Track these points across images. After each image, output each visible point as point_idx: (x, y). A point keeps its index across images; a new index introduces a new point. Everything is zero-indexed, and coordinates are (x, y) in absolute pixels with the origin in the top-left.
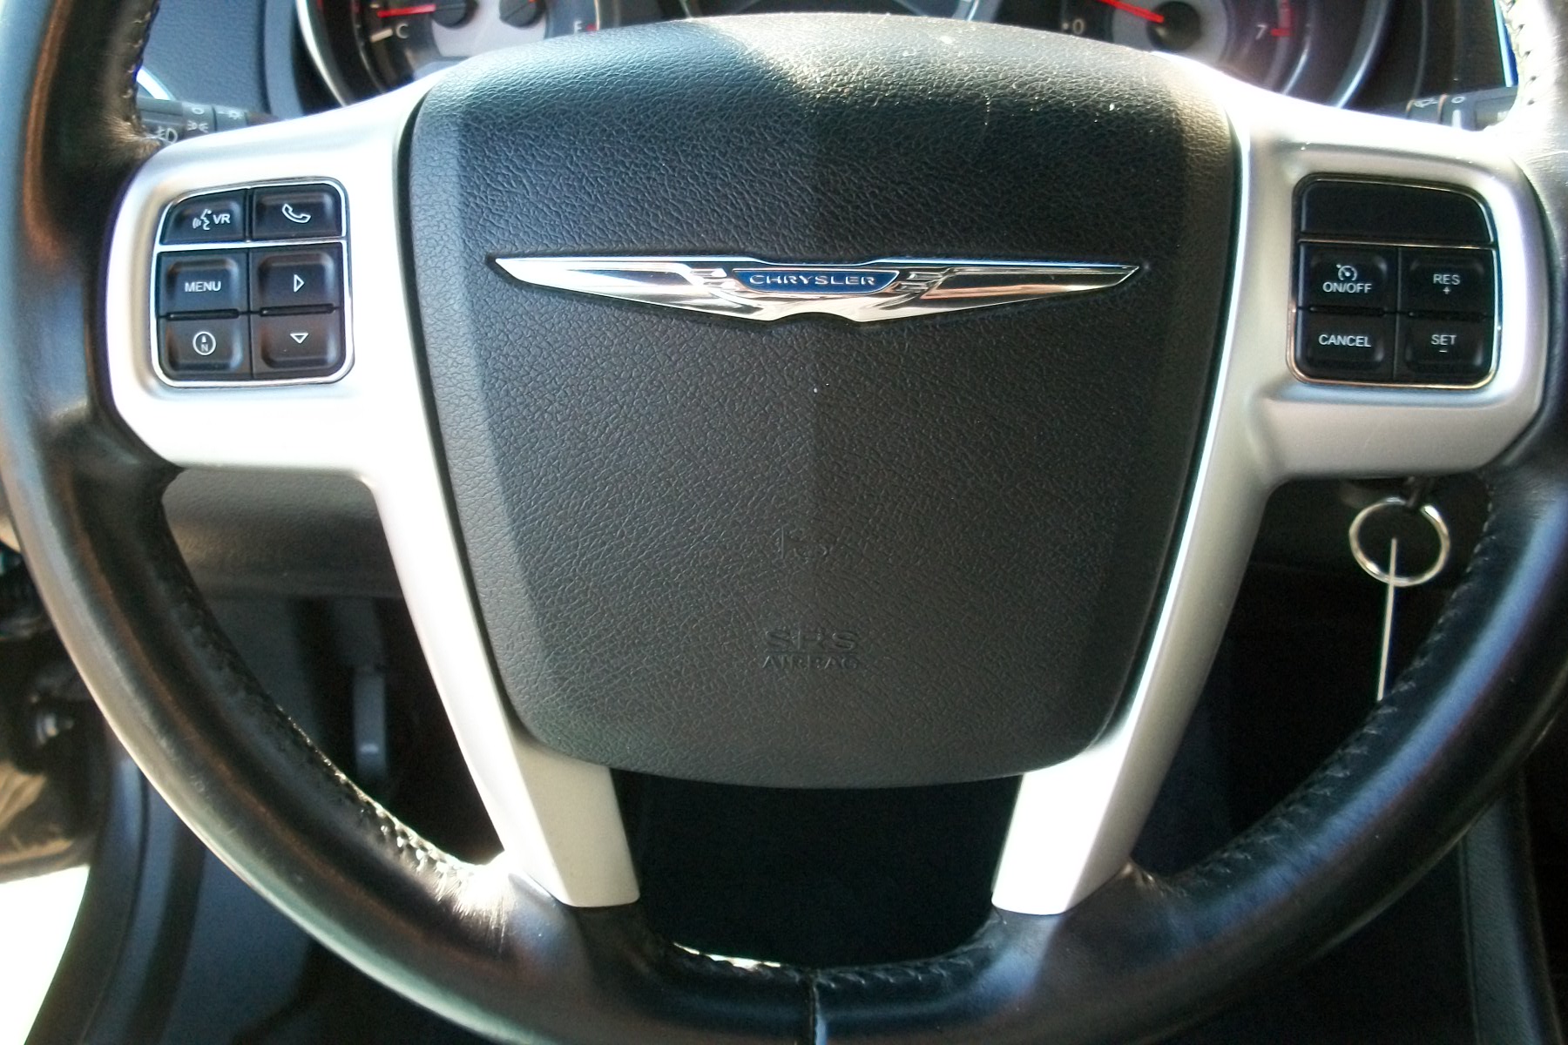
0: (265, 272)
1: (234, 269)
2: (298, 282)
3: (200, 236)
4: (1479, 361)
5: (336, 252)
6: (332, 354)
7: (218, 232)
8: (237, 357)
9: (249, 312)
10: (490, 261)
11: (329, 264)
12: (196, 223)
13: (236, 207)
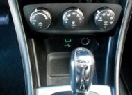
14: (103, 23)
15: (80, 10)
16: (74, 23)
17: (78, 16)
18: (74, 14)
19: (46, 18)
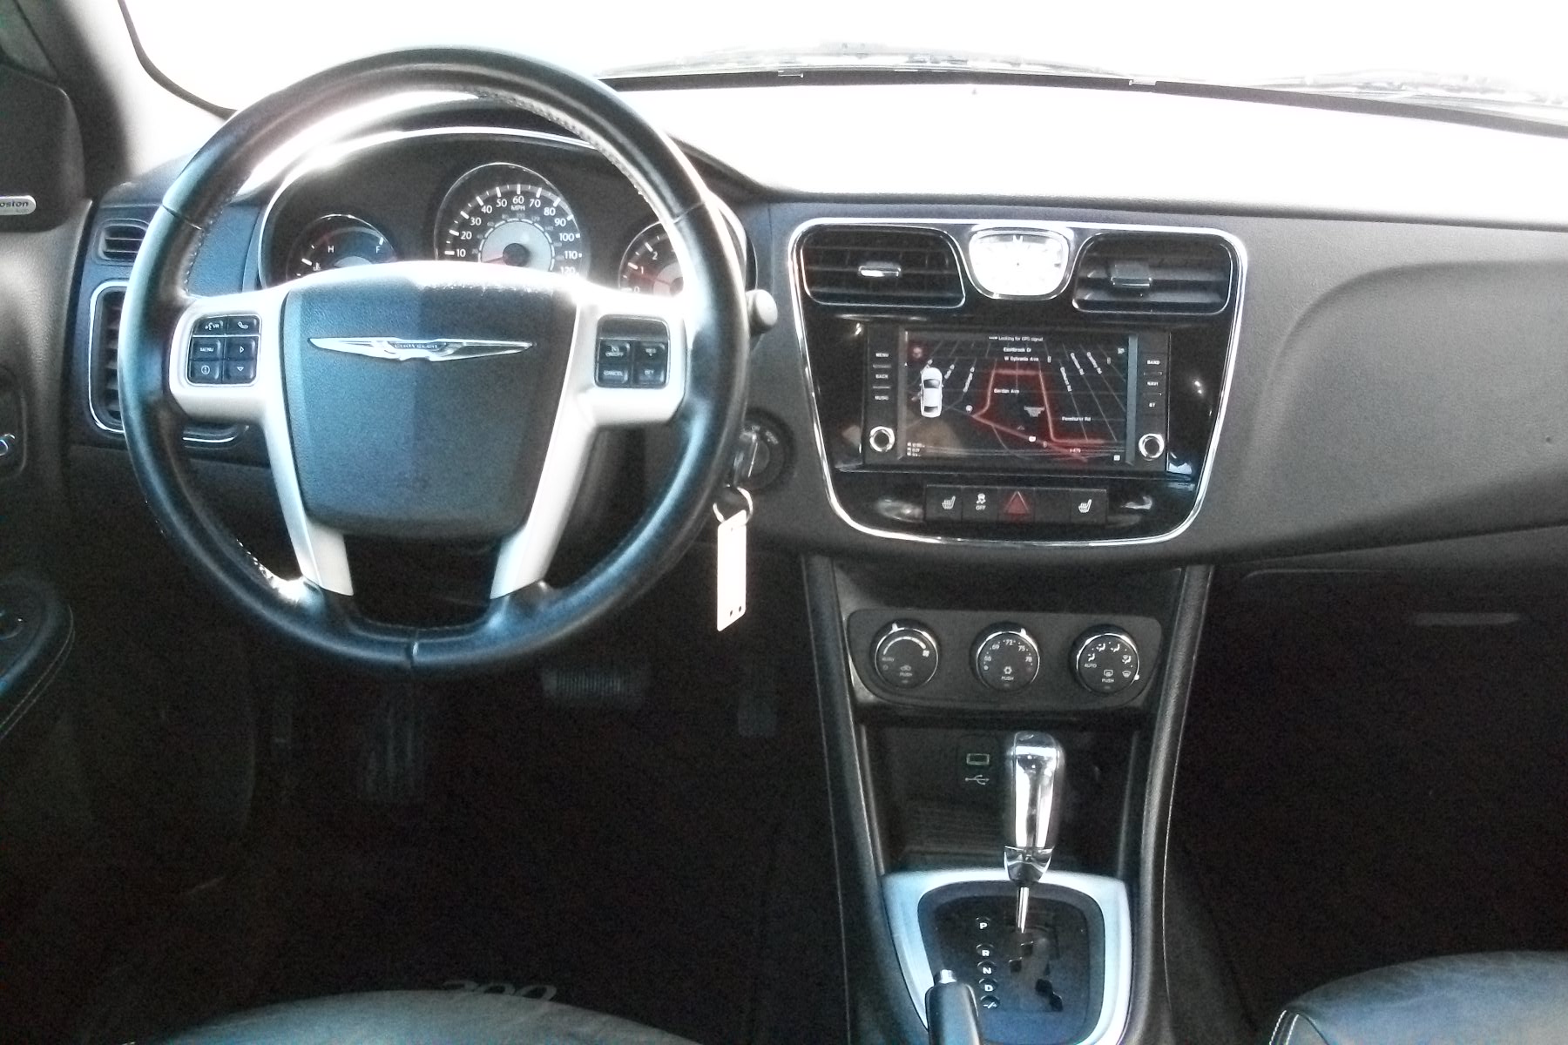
0: (230, 345)
1: (219, 344)
2: (242, 350)
3: (208, 332)
4: (662, 379)
5: (256, 339)
6: (252, 376)
7: (214, 331)
8: (217, 376)
9: (223, 359)
10: (309, 340)
11: (254, 344)
12: (206, 327)
13: (222, 323)
14: (1098, 673)
15: (1029, 633)
16: (1008, 670)
17: (1022, 648)
18: (1010, 642)
19: (926, 653)
